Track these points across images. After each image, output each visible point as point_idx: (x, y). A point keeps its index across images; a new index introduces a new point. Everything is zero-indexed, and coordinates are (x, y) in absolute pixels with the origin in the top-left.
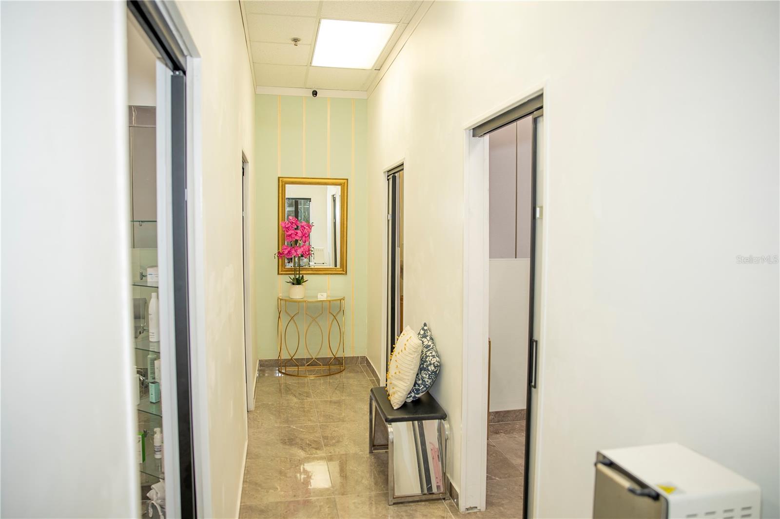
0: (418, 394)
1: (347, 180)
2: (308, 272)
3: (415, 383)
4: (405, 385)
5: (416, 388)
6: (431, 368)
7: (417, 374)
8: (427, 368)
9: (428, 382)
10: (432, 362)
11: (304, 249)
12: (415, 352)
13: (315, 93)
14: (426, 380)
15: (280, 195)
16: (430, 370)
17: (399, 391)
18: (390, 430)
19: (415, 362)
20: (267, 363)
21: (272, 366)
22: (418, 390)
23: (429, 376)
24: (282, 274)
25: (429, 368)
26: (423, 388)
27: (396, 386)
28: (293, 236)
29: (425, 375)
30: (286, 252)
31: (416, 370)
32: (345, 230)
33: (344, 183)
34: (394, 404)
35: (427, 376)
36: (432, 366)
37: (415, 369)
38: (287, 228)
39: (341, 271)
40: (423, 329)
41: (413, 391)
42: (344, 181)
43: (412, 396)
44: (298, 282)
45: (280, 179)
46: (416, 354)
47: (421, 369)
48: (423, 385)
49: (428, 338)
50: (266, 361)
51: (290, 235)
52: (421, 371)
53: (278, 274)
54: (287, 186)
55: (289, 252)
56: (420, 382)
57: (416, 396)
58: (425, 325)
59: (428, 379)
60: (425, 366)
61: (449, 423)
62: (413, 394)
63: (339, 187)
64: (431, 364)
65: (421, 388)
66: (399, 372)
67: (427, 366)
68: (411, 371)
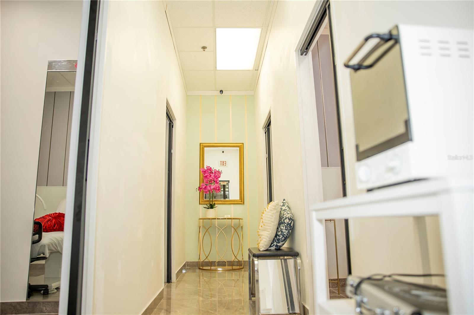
0: (279, 243)
1: (243, 143)
2: (219, 203)
3: (276, 235)
4: (268, 233)
5: (277, 238)
6: (287, 221)
7: (278, 228)
8: (284, 222)
9: (285, 232)
10: (287, 217)
11: (215, 186)
12: (275, 209)
13: (221, 91)
14: (284, 231)
15: (201, 154)
16: (286, 222)
17: (263, 238)
18: (256, 262)
19: (274, 216)
20: (191, 264)
21: (195, 266)
22: (278, 240)
23: (286, 227)
24: (202, 204)
25: (285, 221)
26: (282, 238)
27: (262, 235)
28: (208, 177)
29: (282, 228)
30: (204, 187)
31: (277, 222)
32: (243, 175)
33: (241, 146)
34: (261, 247)
35: (284, 227)
36: (287, 219)
37: (275, 222)
38: (204, 172)
39: (240, 202)
40: (283, 202)
41: (275, 241)
42: (241, 144)
43: (274, 245)
44: (212, 207)
45: (201, 144)
46: (275, 211)
47: (280, 224)
48: (282, 235)
49: (286, 206)
50: (191, 262)
51: (206, 177)
52: (280, 225)
53: (200, 204)
54: (205, 148)
55: (205, 187)
56: (280, 233)
57: (278, 244)
58: (284, 200)
59: (285, 230)
60: (282, 221)
61: (301, 259)
62: (275, 243)
63: (238, 148)
64: (286, 218)
65: (281, 237)
66: (264, 225)
67: (284, 220)
68: (271, 223)
